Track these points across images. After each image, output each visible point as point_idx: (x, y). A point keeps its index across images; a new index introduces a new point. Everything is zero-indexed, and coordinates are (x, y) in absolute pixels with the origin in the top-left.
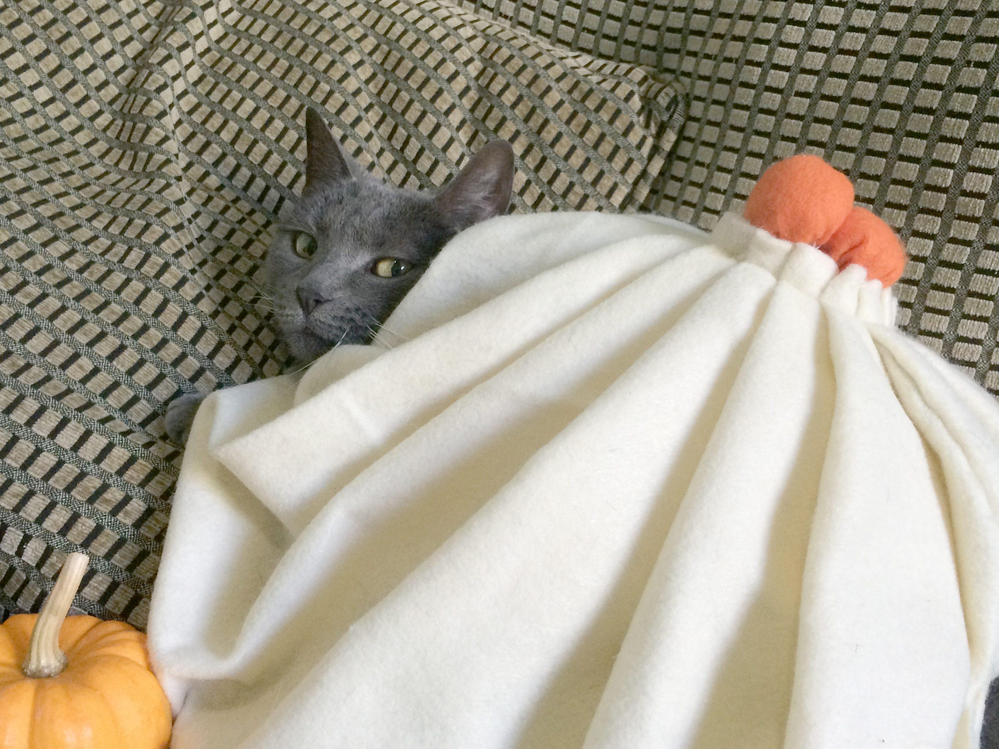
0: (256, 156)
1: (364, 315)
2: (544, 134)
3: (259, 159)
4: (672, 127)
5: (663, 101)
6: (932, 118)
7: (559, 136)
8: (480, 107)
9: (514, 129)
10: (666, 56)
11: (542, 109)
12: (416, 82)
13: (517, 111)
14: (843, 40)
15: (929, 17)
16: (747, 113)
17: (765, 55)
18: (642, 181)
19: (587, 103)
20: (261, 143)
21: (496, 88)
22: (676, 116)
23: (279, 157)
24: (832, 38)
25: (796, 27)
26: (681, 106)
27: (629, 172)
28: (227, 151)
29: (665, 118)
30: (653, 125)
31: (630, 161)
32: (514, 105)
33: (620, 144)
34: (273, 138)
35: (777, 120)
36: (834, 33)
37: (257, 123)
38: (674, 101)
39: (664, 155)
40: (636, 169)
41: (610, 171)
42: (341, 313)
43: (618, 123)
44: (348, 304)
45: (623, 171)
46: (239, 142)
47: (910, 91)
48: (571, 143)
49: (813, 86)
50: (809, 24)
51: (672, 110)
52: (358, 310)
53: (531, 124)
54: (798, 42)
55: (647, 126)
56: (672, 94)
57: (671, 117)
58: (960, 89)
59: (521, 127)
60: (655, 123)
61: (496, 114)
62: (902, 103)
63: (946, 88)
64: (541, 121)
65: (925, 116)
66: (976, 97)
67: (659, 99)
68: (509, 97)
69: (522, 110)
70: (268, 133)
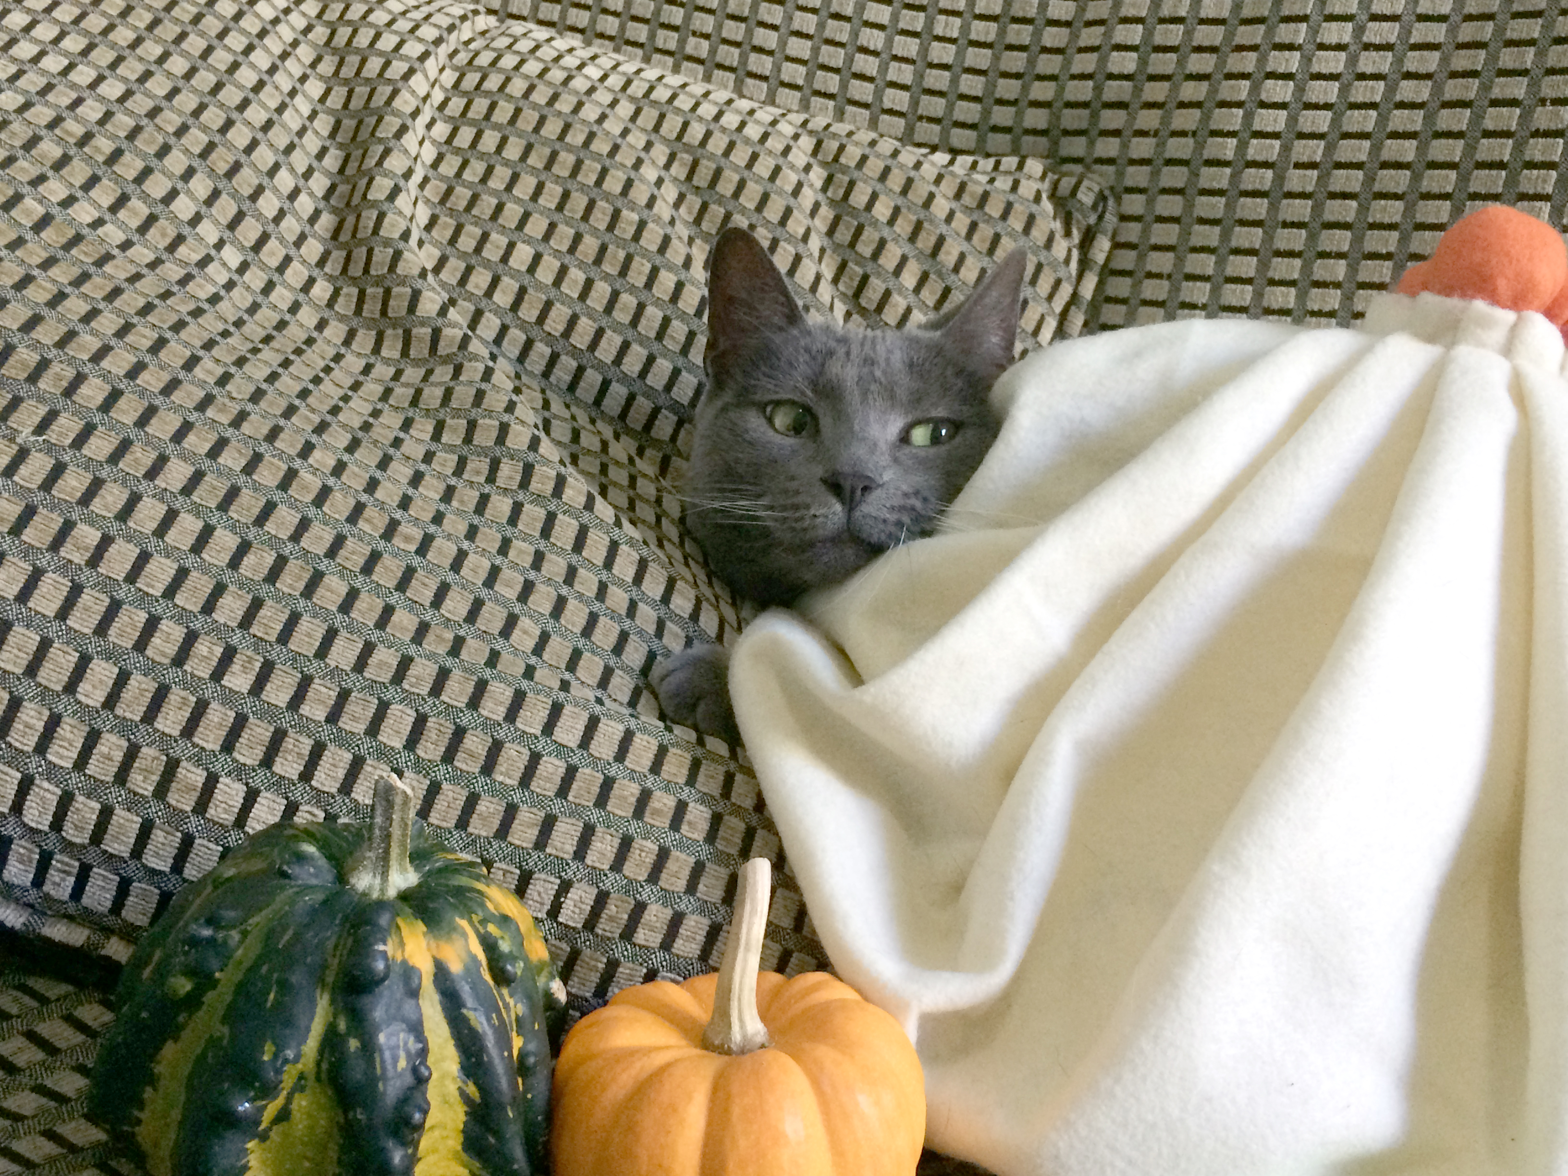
0: (556, 323)
1: (925, 500)
2: (941, 256)
3: (561, 328)
4: (1104, 233)
5: (1086, 197)
6: (1504, 173)
7: (962, 257)
8: (841, 228)
9: (899, 253)
10: (1065, 141)
11: (931, 222)
12: (752, 199)
13: (897, 228)
14: (1354, 92)
15: (1472, 52)
16: (1223, 200)
17: (1240, 121)
18: (1073, 308)
19: (987, 209)
20: (558, 305)
21: (860, 198)
22: (1108, 216)
23: (590, 322)
24: (1336, 90)
25: (1280, 82)
26: (1111, 202)
27: (1057, 298)
28: (508, 321)
29: (1092, 219)
30: (1075, 232)
31: (1058, 283)
32: (891, 222)
33: (1042, 259)
34: (575, 295)
35: (1271, 204)
36: (1337, 84)
37: (546, 274)
38: (1102, 198)
39: (1097, 269)
40: (1066, 291)
41: (1034, 299)
42: (897, 501)
43: (1035, 232)
44: (905, 488)
45: (1050, 298)
46: (524, 306)
47: (1467, 145)
48: (979, 265)
49: (1320, 152)
50: (1299, 76)
51: (1100, 209)
52: (917, 493)
53: (920, 244)
54: (1287, 99)
55: (1068, 234)
56: (1096, 189)
57: (1101, 218)
58: (1536, 134)
59: (907, 249)
60: (1079, 229)
61: (870, 236)
62: (1457, 159)
63: (1518, 135)
64: (933, 240)
65: (1494, 172)
66: (1561, 141)
67: (1080, 195)
68: (882, 210)
69: (903, 227)
70: (565, 288)
